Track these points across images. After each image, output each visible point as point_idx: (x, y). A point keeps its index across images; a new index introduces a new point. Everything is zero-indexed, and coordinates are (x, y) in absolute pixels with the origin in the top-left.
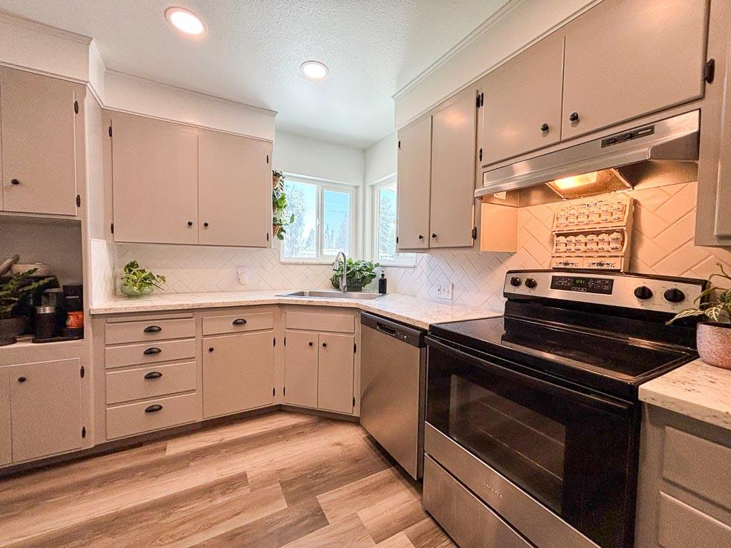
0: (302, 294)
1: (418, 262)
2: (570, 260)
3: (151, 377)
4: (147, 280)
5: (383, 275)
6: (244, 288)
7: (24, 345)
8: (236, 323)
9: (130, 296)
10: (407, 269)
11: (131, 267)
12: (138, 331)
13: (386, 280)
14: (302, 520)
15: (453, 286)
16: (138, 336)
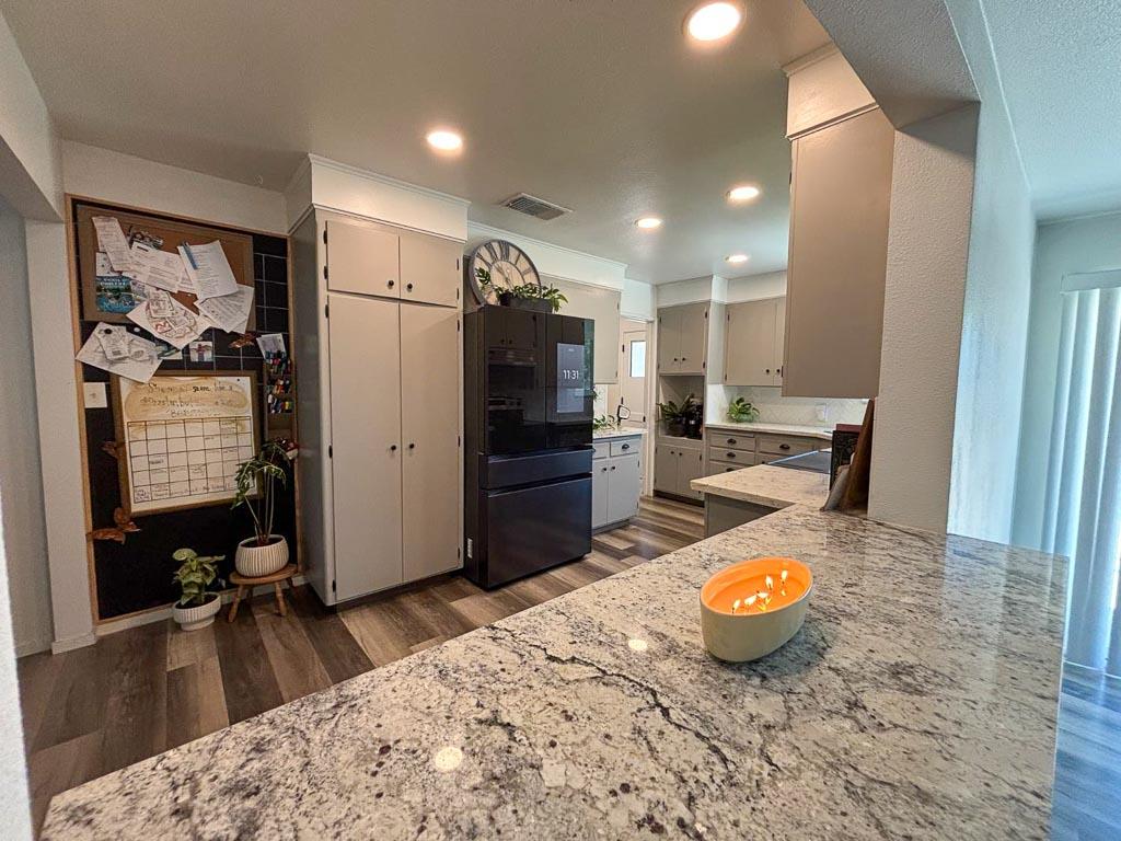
4: (744, 411)
7: (684, 438)
8: (782, 447)
9: (735, 421)
12: (724, 441)
16: (725, 443)
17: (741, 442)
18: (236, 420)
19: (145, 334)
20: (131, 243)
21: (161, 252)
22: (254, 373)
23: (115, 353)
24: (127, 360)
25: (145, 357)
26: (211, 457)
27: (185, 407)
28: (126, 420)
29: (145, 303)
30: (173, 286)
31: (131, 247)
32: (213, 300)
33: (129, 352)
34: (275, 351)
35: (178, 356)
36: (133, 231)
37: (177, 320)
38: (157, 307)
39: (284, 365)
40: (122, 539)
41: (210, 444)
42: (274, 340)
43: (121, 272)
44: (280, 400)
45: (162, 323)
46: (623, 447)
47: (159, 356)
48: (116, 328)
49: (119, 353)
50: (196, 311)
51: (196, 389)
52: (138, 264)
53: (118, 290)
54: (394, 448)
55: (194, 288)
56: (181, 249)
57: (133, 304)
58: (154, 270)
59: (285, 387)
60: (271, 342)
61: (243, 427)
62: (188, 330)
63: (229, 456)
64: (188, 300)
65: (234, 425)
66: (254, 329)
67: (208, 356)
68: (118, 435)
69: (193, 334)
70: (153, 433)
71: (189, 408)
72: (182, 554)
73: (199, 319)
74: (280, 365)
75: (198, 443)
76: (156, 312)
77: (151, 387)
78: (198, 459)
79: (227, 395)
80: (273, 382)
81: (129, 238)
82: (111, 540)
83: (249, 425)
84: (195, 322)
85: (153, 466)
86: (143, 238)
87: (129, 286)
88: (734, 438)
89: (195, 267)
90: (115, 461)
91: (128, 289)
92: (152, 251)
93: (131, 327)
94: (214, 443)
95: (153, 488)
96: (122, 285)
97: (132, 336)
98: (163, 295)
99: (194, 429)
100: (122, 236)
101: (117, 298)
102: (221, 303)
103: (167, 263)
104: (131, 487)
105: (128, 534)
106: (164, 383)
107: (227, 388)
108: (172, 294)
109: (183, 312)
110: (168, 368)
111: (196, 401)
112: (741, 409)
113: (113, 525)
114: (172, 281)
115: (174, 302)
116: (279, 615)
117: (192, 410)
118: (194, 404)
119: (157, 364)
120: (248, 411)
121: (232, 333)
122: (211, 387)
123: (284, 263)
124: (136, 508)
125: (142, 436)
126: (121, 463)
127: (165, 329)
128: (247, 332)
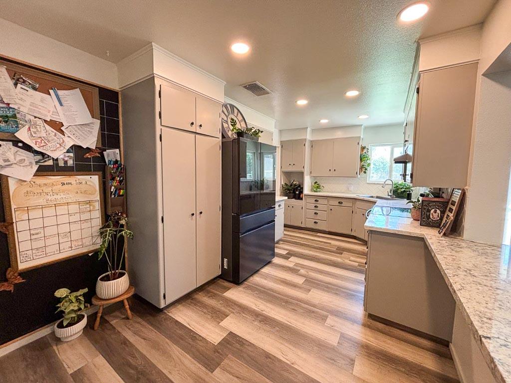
0: (372, 197)
3: (315, 213)
4: (318, 187)
6: (351, 192)
7: (293, 200)
8: (339, 203)
9: (315, 191)
11: (316, 183)
12: (313, 201)
16: (314, 202)
17: (320, 201)
18: (89, 202)
19: (27, 148)
20: (16, 84)
21: (37, 92)
22: (100, 173)
23: (5, 161)
24: (14, 166)
25: (27, 163)
26: (74, 227)
27: (56, 196)
28: (13, 207)
29: (27, 127)
30: (46, 116)
31: (16, 88)
32: (74, 127)
33: (15, 159)
34: (114, 160)
35: (50, 163)
36: (17, 77)
37: (50, 139)
38: (35, 130)
39: (120, 168)
40: (12, 289)
41: (72, 219)
42: (114, 153)
43: (8, 104)
44: (118, 189)
45: (39, 140)
46: (279, 206)
47: (37, 162)
48: (4, 143)
49: (8, 160)
50: (62, 133)
51: (63, 184)
52: (21, 99)
53: (7, 116)
54: (193, 214)
55: (61, 118)
56: (51, 91)
57: (17, 127)
58: (32, 104)
59: (120, 182)
60: (111, 155)
61: (94, 207)
62: (58, 146)
63: (85, 225)
64: (57, 126)
65: (88, 206)
66: (101, 147)
67: (70, 163)
68: (7, 218)
69: (62, 148)
70: (33, 214)
71: (58, 197)
72: (61, 293)
73: (66, 139)
74: (117, 169)
75: (65, 219)
76: (35, 133)
77: (32, 184)
78: (65, 229)
79: (83, 187)
80: (113, 179)
81: (14, 81)
82: (4, 291)
83: (97, 205)
84: (63, 141)
85: (33, 237)
86: (24, 82)
87: (15, 115)
88: (318, 199)
89: (61, 105)
90: (5, 236)
91: (14, 116)
92: (31, 91)
93: (16, 142)
94: (76, 218)
95: (34, 252)
96: (9, 114)
97: (17, 149)
98: (39, 122)
99: (61, 210)
100: (9, 79)
101: (6, 122)
102: (79, 129)
103: (42, 100)
104: (18, 252)
105: (15, 285)
106: (41, 180)
107: (84, 182)
108: (45, 121)
109: (54, 134)
110: (43, 171)
111: (63, 191)
112: (317, 186)
113: (6, 280)
114: (46, 113)
115: (48, 127)
116: (128, 318)
117: (60, 197)
118: (62, 194)
119: (35, 168)
120: (97, 197)
121: (87, 148)
122: (73, 182)
123: (117, 107)
124: (22, 266)
125: (25, 217)
126: (10, 236)
127: (42, 145)
128: (96, 148)
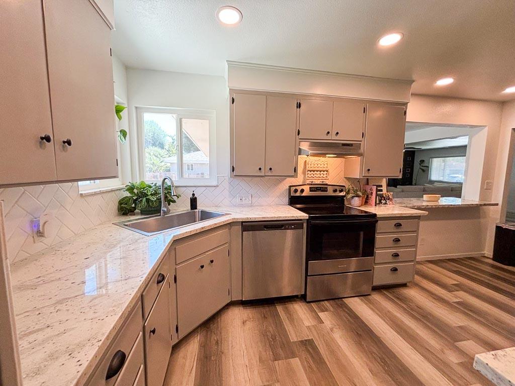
1: (220, 183)
2: (314, 181)
5: (193, 195)
10: (207, 188)
13: (196, 198)
14: (308, 351)
15: (252, 196)
